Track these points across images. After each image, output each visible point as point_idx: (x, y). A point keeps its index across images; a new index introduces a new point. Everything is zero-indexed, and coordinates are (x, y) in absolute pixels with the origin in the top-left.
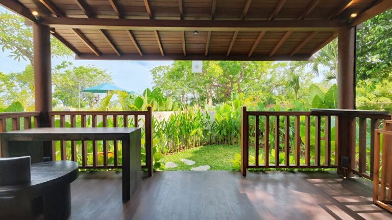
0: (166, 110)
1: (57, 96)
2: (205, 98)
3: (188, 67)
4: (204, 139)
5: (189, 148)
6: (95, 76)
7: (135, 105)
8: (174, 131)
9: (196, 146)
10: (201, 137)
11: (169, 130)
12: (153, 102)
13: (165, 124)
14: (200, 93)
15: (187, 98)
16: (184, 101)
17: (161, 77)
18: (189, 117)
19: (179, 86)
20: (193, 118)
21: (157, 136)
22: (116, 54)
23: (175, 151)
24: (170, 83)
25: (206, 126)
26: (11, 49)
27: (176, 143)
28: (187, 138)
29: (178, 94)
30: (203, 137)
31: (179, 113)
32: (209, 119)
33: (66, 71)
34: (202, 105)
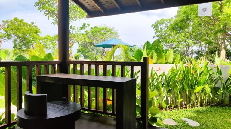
0: (166, 63)
1: (80, 51)
2: (215, 51)
3: (194, 16)
4: (212, 99)
5: (192, 107)
6: (105, 34)
7: (135, 57)
8: (175, 85)
9: (201, 105)
10: (209, 96)
11: (169, 84)
12: (152, 54)
13: (164, 77)
14: (209, 45)
15: (192, 51)
16: (188, 55)
17: (163, 31)
18: (194, 71)
19: (183, 39)
20: (198, 72)
21: (155, 89)
22: (117, 8)
23: (175, 107)
24: (173, 35)
25: (216, 83)
26: (53, 17)
27: (177, 99)
28: (190, 95)
29: (182, 48)
30: (212, 96)
31: (181, 66)
32: (221, 74)
33: (86, 32)
34: (212, 59)
